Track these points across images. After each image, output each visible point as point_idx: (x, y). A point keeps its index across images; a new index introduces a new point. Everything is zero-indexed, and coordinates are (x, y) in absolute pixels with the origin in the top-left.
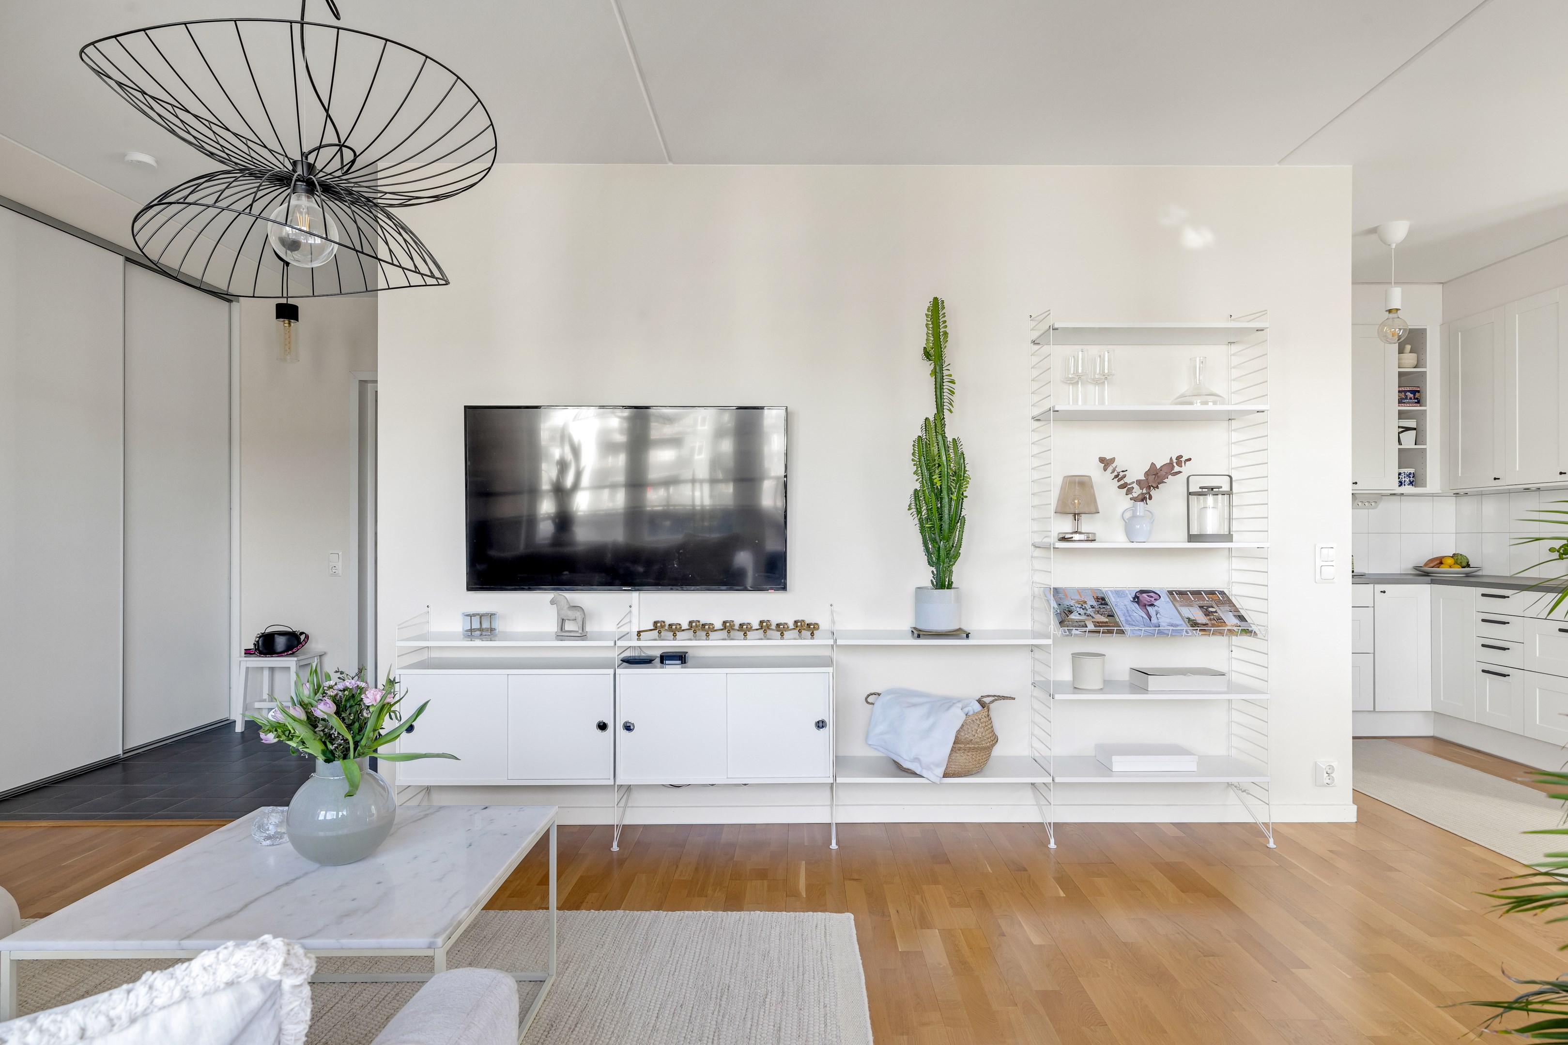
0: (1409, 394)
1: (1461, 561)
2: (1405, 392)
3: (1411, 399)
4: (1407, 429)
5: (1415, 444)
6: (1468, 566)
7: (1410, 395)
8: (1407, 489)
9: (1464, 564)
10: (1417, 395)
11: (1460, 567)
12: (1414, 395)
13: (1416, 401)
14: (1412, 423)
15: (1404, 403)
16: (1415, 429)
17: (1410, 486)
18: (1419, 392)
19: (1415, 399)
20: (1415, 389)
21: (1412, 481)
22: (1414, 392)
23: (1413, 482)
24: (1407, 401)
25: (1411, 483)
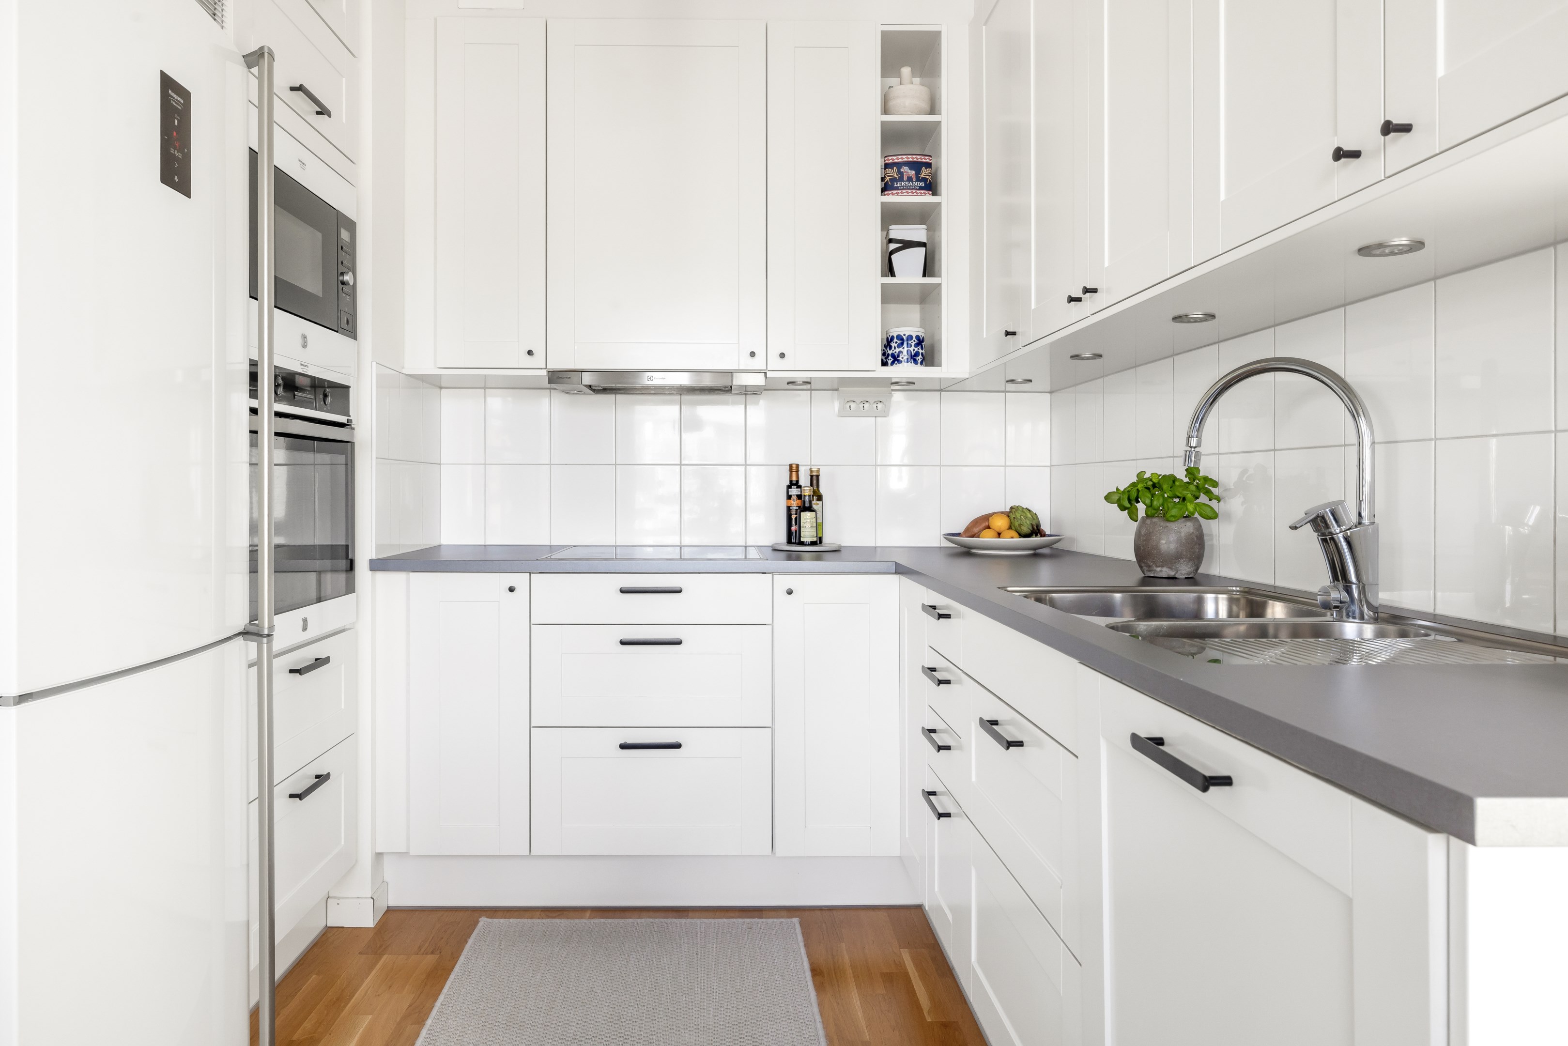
0: (905, 169)
1: (1020, 522)
2: (899, 165)
3: (910, 179)
4: (907, 244)
5: (924, 275)
6: (1036, 531)
7: (908, 172)
8: (905, 370)
9: (1026, 529)
10: (924, 172)
11: (1017, 535)
12: (918, 172)
13: (922, 184)
14: (917, 233)
15: (897, 188)
16: (923, 245)
17: (911, 365)
18: (928, 165)
19: (918, 180)
20: (919, 159)
21: (913, 353)
22: (917, 166)
23: (917, 354)
24: (903, 184)
25: (913, 358)
